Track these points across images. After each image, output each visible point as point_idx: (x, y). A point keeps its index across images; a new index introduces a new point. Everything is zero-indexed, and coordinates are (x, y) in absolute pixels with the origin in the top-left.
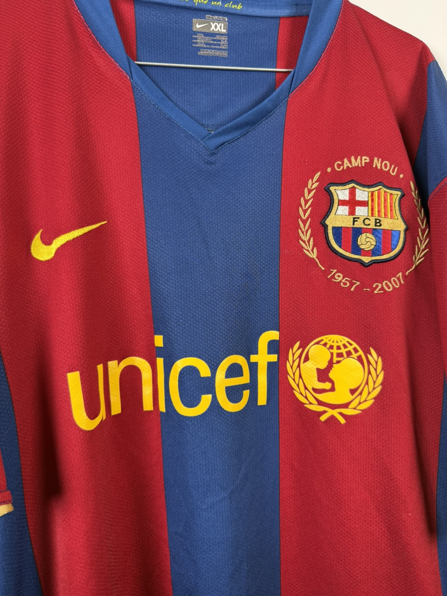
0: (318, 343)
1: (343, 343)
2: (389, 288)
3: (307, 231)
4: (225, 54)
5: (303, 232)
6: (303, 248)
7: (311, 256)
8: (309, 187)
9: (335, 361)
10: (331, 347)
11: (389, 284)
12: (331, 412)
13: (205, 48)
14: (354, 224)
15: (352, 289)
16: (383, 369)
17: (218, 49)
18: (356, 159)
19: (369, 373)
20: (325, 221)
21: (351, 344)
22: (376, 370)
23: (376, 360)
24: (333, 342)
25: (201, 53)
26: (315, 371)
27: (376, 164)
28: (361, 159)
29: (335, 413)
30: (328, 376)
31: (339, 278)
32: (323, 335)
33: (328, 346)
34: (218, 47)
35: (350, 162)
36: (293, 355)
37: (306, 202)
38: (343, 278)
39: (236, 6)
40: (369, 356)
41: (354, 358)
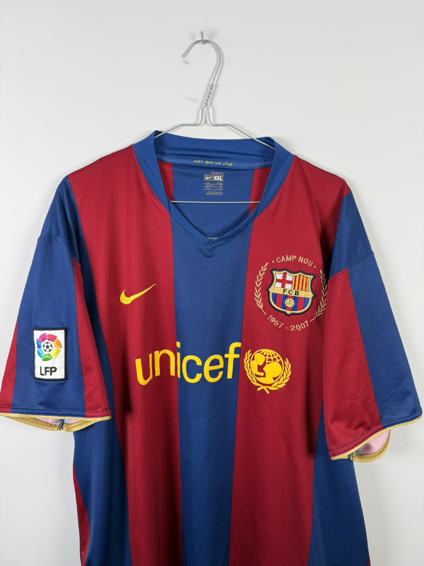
0: (259, 352)
1: (272, 354)
2: (299, 328)
3: (259, 294)
4: (221, 194)
5: (257, 294)
6: (256, 302)
7: (260, 307)
8: (262, 270)
9: (267, 363)
10: (266, 355)
11: (299, 326)
12: (263, 387)
13: (210, 191)
14: (284, 293)
15: (280, 327)
16: (291, 369)
17: (217, 191)
18: (289, 257)
19: (284, 370)
20: (269, 289)
21: (276, 355)
22: (288, 369)
23: (288, 364)
24: (267, 353)
25: (208, 194)
26: (257, 366)
27: (300, 260)
28: (292, 257)
29: (265, 388)
30: (263, 369)
31: (273, 320)
32: (262, 349)
33: (264, 355)
34: (217, 190)
35: (286, 258)
36: (248, 355)
37: (260, 278)
38: (275, 321)
39: (229, 164)
40: (285, 362)
41: (277, 362)
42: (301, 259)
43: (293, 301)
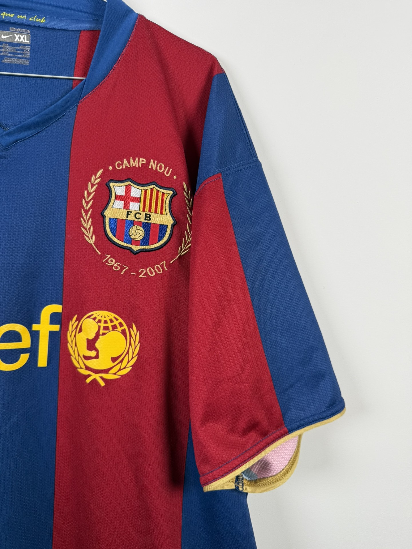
0: (89, 317)
2: (152, 273)
3: (88, 221)
4: (27, 62)
5: (85, 221)
6: (84, 234)
7: (89, 242)
8: (92, 182)
9: (101, 333)
10: (100, 321)
11: (152, 270)
12: (94, 376)
13: (9, 57)
14: (127, 217)
15: (122, 273)
16: (139, 342)
17: (20, 58)
18: (134, 160)
19: (130, 344)
20: (104, 212)
21: (117, 320)
22: (135, 342)
23: (136, 333)
24: (102, 317)
25: (5, 61)
26: (86, 341)
28: (139, 161)
29: (97, 377)
30: (95, 345)
31: (112, 262)
32: (94, 311)
33: (97, 320)
34: (21, 56)
35: (129, 163)
37: (89, 194)
38: (115, 263)
39: (40, 19)
40: (131, 330)
41: (118, 331)
42: (153, 165)
43: (142, 229)
